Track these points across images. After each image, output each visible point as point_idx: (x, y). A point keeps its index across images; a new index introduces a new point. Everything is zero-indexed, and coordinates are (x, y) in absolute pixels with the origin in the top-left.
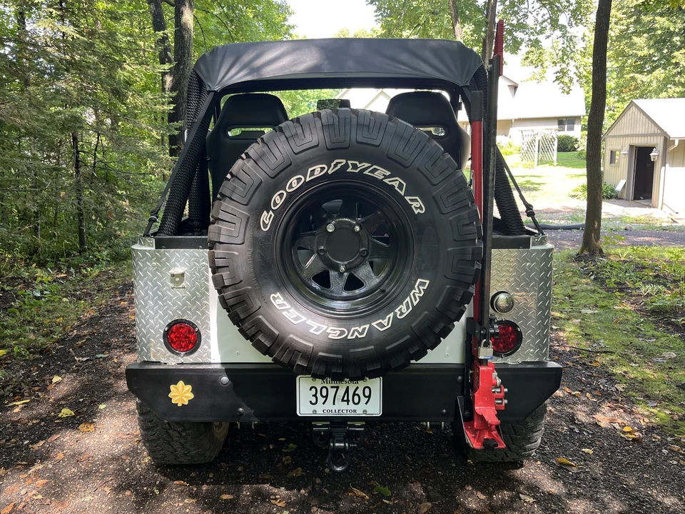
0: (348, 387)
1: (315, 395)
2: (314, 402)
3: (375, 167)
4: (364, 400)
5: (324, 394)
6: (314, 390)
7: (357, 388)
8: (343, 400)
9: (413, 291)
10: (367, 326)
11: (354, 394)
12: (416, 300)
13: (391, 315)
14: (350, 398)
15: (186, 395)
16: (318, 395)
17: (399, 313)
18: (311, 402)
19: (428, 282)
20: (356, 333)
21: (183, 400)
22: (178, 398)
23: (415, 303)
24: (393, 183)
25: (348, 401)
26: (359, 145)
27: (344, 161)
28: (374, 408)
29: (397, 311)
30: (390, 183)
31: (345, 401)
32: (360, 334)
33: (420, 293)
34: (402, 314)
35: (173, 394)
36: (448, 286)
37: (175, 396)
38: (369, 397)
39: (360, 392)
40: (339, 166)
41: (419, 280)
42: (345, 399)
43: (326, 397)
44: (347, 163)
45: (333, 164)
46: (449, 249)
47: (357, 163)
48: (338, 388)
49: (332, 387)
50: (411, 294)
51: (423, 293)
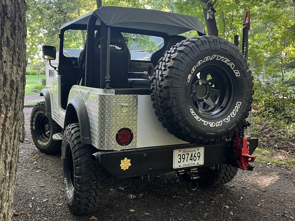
0: (192, 153)
1: (180, 159)
2: (179, 161)
3: (225, 58)
4: (197, 158)
5: (183, 158)
6: (180, 156)
7: (195, 153)
8: (190, 159)
9: (236, 107)
10: (222, 121)
11: (194, 156)
12: (237, 110)
13: (229, 116)
14: (193, 158)
15: (128, 164)
16: (181, 158)
17: (232, 115)
18: (178, 162)
19: (241, 103)
20: (218, 124)
21: (126, 167)
22: (124, 166)
23: (237, 111)
24: (230, 65)
25: (192, 159)
26: (222, 50)
27: (216, 55)
28: (201, 162)
29: (231, 114)
30: (229, 65)
31: (191, 160)
32: (220, 124)
33: (238, 107)
34: (233, 115)
35: (122, 165)
36: (247, 104)
37: (122, 166)
38: (199, 157)
39: (196, 155)
40: (214, 57)
41: (237, 102)
42: (191, 159)
43: (184, 159)
44: (217, 56)
45: (212, 56)
46: (248, 90)
47: (220, 56)
48: (188, 154)
49: (186, 154)
50: (235, 108)
51: (239, 107)
